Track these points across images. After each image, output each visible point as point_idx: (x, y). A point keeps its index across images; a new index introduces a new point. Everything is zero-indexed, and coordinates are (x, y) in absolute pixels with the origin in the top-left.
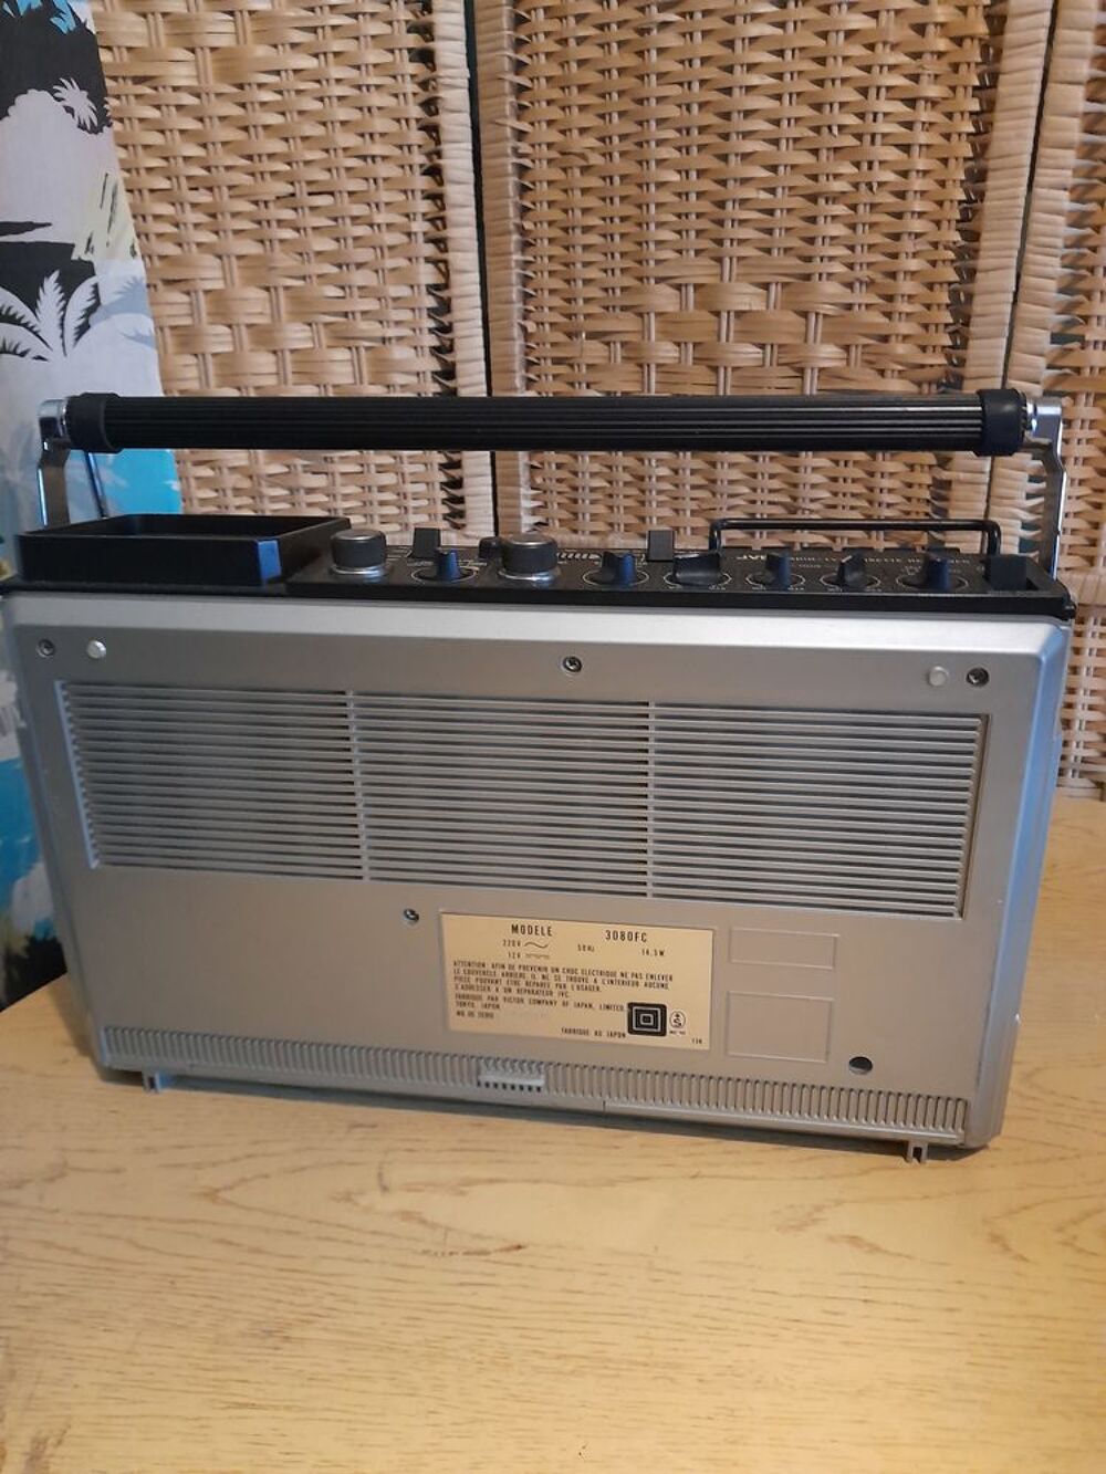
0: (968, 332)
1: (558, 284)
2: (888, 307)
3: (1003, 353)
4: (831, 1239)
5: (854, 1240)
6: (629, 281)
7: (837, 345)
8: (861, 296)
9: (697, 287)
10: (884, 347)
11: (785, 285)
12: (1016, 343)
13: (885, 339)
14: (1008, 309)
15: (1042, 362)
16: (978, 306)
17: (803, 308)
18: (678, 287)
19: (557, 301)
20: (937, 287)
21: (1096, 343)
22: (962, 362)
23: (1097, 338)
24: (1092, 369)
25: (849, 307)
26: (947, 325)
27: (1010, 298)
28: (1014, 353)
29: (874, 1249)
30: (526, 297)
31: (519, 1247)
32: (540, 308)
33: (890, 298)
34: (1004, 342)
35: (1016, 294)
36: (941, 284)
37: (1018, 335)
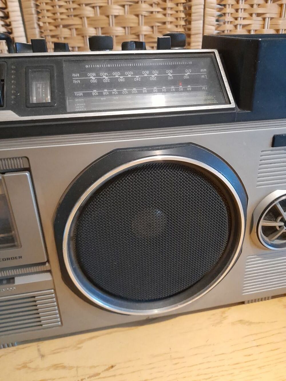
0: (191, 19)
1: (49, 7)
2: (164, 12)
3: (202, 25)
4: (233, 324)
5: (241, 321)
6: (75, 6)
7: (149, 26)
8: (155, 9)
9: (100, 7)
10: (164, 26)
11: (130, 5)
12: (206, 22)
13: (164, 23)
14: (202, 10)
15: (213, 28)
16: (193, 10)
17: (137, 13)
18: (93, 7)
19: (50, 14)
20: (179, 5)
21: (228, 22)
22: (189, 29)
23: (228, 20)
24: (227, 30)
25: (152, 12)
26: (183, 18)
27: (203, 7)
28: (206, 26)
29: (250, 323)
30: (38, 13)
31: (112, 367)
32: (43, 17)
33: (165, 9)
34: (202, 22)
35: (204, 5)
36: (181, 3)
37: (206, 19)
